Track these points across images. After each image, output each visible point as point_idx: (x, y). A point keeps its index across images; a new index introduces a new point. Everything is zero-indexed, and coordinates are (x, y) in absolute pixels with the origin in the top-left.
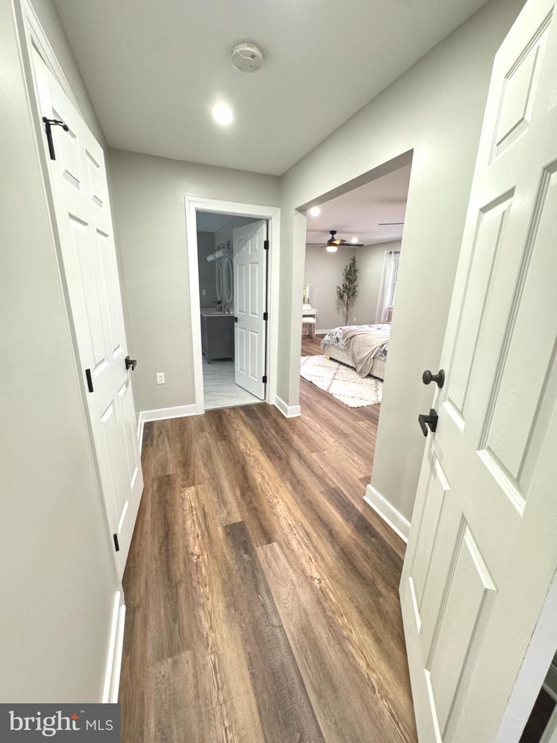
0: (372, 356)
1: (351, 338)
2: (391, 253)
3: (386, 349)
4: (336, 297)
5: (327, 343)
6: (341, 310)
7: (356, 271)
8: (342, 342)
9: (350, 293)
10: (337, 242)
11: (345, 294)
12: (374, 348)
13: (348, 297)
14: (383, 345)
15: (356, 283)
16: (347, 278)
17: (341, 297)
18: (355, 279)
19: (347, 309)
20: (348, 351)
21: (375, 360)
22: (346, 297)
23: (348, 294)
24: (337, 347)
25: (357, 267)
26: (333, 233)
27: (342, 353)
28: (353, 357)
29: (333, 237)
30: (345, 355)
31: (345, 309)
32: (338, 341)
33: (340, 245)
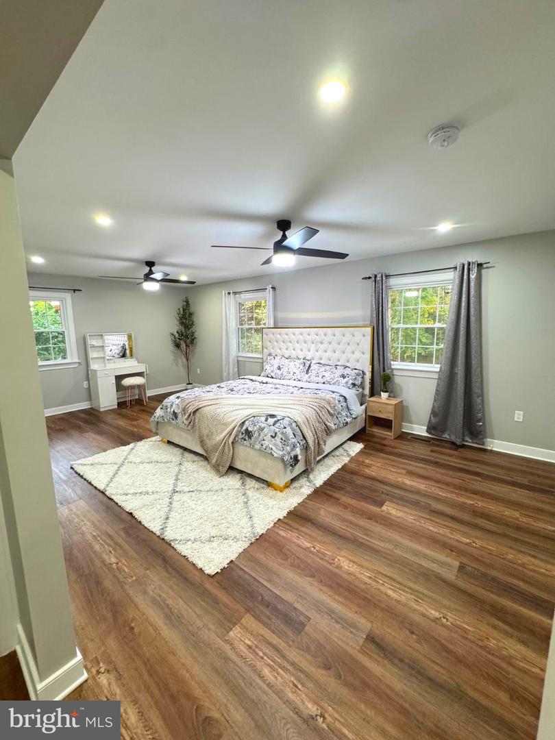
0: (230, 441)
1: (195, 412)
2: (229, 293)
3: (250, 429)
4: (171, 347)
5: (160, 420)
6: (180, 361)
7: (191, 314)
8: (182, 419)
9: (188, 341)
10: (158, 276)
11: (182, 342)
12: (230, 427)
13: (186, 346)
14: (243, 423)
15: (193, 329)
16: (182, 323)
17: (178, 346)
18: (192, 324)
19: (187, 360)
20: (194, 432)
21: (237, 446)
22: (183, 345)
23: (185, 342)
24: (177, 426)
25: (192, 309)
26: (150, 264)
27: (184, 435)
28: (202, 443)
29: (151, 270)
30: (189, 437)
31: (185, 360)
32: (176, 418)
33: (163, 280)
